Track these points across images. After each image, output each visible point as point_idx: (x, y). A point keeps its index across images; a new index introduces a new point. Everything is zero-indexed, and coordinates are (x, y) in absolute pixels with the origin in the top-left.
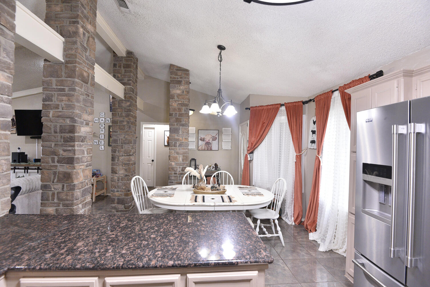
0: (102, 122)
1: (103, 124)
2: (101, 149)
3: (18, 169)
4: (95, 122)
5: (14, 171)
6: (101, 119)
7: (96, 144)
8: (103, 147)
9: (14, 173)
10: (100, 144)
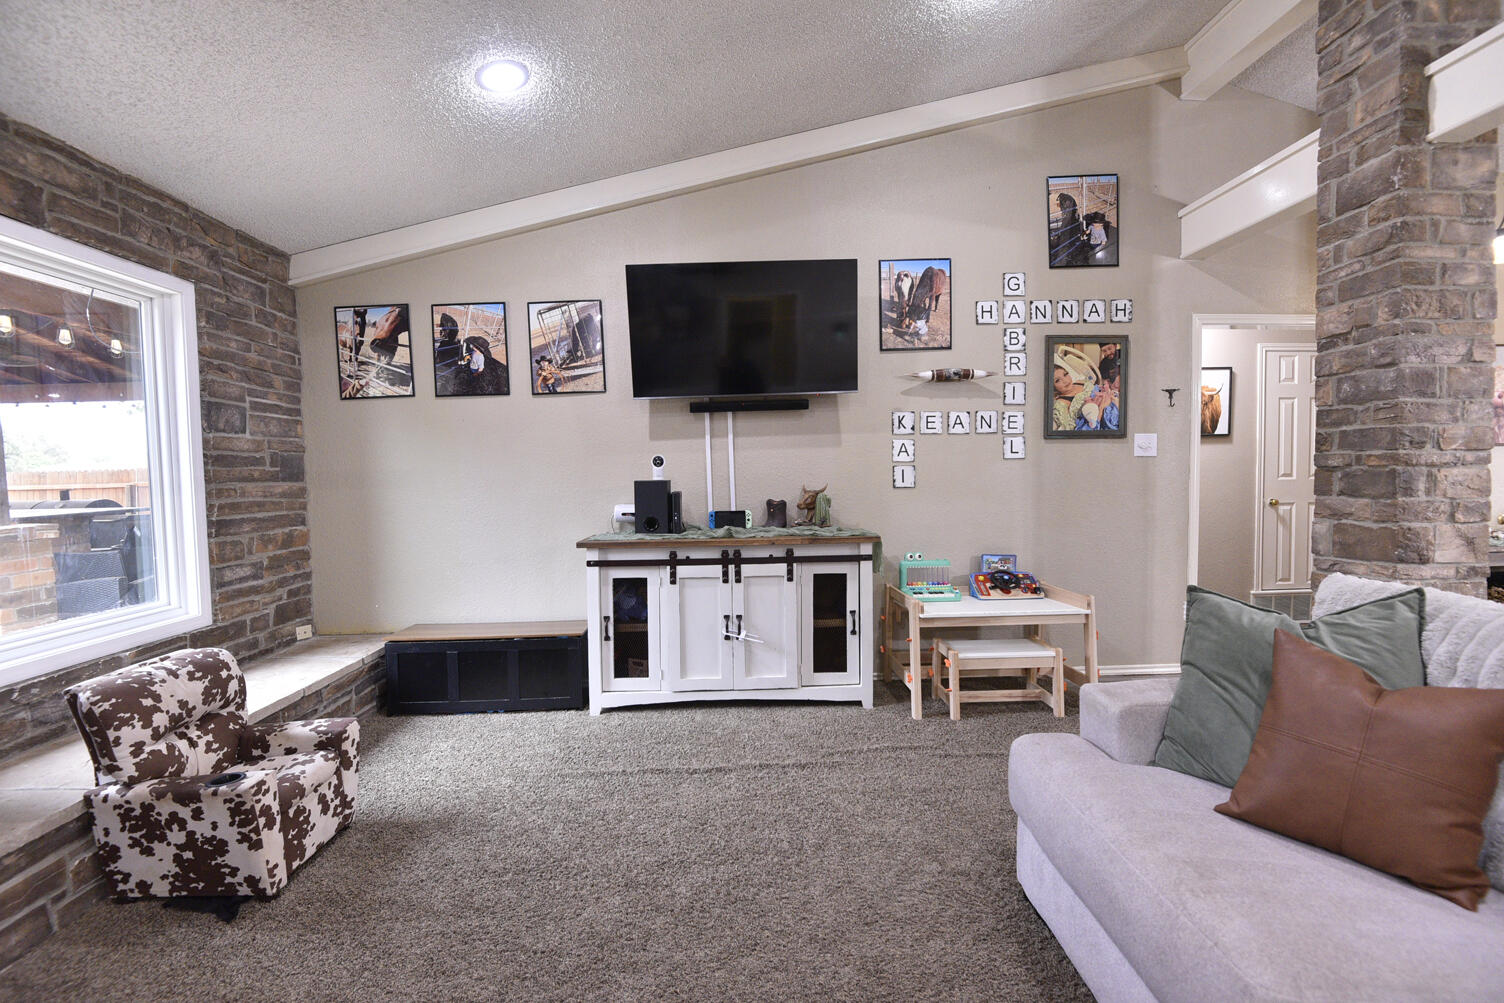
0: (1014, 319)
1: (1020, 331)
2: (1009, 455)
3: (688, 562)
4: (981, 321)
5: (673, 575)
6: (1009, 305)
7: (986, 429)
8: (1018, 442)
9: (673, 582)
10: (1006, 428)
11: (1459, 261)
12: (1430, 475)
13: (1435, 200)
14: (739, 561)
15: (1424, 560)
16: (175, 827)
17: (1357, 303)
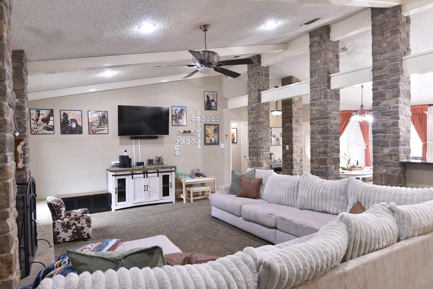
0: (198, 120)
1: (200, 123)
2: (198, 148)
3: (136, 174)
4: (192, 120)
5: (132, 177)
6: (197, 117)
7: (193, 143)
8: (200, 145)
9: (132, 179)
10: (197, 143)
11: (265, 121)
12: (262, 153)
13: (262, 112)
14: (147, 173)
15: (262, 166)
16: (74, 226)
17: (253, 126)
